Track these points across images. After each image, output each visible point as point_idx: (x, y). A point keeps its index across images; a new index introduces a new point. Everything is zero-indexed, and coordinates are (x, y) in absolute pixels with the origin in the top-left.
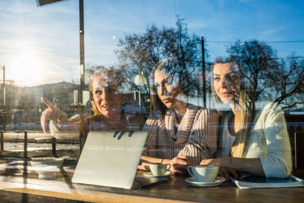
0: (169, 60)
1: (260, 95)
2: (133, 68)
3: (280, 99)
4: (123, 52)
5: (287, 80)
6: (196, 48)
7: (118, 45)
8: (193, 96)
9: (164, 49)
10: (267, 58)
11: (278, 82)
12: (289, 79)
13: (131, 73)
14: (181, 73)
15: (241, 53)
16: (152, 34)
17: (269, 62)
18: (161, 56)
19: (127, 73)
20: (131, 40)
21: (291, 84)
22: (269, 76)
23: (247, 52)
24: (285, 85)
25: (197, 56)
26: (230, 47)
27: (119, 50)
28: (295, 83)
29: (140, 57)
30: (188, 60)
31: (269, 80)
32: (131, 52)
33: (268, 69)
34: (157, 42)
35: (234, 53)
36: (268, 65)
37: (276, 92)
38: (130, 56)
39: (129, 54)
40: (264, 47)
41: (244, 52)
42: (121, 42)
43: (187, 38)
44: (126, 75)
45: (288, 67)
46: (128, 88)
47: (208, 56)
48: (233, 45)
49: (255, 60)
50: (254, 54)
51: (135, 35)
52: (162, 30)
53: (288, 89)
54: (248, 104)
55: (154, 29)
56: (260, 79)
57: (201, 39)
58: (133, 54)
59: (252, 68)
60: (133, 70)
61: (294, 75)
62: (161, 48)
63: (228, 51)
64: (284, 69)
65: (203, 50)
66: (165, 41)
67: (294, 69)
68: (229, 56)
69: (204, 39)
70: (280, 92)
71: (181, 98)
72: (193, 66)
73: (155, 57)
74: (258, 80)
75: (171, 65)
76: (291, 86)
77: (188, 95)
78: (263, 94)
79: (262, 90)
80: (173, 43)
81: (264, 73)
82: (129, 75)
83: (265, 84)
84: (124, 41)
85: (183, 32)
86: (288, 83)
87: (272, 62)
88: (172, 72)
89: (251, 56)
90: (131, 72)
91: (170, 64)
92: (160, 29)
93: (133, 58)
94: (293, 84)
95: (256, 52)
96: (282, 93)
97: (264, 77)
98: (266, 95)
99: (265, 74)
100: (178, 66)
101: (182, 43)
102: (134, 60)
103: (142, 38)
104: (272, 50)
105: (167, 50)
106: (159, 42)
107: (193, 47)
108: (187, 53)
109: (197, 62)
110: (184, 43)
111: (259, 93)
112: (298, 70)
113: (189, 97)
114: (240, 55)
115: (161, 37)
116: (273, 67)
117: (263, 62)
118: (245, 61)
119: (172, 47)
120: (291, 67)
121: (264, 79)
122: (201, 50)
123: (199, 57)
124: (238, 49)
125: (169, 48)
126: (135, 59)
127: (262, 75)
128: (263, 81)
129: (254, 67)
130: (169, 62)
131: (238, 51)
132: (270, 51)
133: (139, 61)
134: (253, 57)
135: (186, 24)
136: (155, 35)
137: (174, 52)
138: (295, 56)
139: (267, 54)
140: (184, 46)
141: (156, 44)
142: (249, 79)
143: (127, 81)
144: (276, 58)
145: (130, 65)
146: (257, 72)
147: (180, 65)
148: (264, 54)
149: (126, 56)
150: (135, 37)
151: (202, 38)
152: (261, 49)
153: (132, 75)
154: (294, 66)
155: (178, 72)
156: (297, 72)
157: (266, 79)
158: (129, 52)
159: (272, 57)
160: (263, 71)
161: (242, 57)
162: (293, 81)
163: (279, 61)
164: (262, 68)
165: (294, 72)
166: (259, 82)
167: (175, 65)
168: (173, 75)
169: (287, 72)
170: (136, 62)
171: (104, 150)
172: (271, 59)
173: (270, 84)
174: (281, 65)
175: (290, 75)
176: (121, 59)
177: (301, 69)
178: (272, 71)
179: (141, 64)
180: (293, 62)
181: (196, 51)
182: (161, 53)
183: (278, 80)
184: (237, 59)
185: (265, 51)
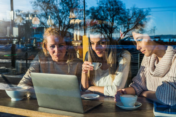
0: (63, 8)
1: (115, 30)
2: (42, 13)
3: (126, 32)
4: (35, 2)
5: (130, 21)
6: (79, 1)
9: (60, 1)
10: (120, 8)
11: (125, 22)
12: (131, 21)
13: (40, 16)
15: (105, 5)
17: (121, 11)
18: (58, 5)
21: (132, 23)
22: (121, 19)
23: (109, 5)
24: (129, 24)
25: (80, 6)
26: (99, 1)
27: (33, 1)
28: (134, 23)
29: (46, 5)
31: (120, 21)
32: (40, 3)
33: (120, 14)
35: (101, 5)
36: (120, 12)
37: (124, 28)
38: (40, 5)
39: (39, 4)
40: (118, 2)
41: (107, 4)
45: (131, 13)
47: (87, 6)
49: (113, 9)
50: (112, 5)
53: (131, 26)
56: (115, 20)
58: (41, 4)
59: (111, 14)
60: (42, 14)
63: (98, 3)
64: (129, 14)
67: (134, 15)
68: (99, 7)
70: (126, 28)
72: (77, 12)
73: (55, 6)
74: (114, 21)
75: (65, 11)
76: (132, 25)
78: (116, 29)
79: (116, 27)
81: (117, 17)
82: (39, 16)
83: (118, 23)
86: (131, 23)
87: (122, 11)
88: (65, 15)
89: (111, 7)
91: (64, 10)
94: (134, 24)
95: (114, 4)
96: (127, 29)
97: (118, 19)
99: (118, 18)
102: (42, 8)
104: (122, 3)
105: (62, 2)
107: (77, 1)
108: (74, 4)
111: (115, 28)
112: (136, 15)
114: (105, 6)
116: (122, 13)
117: (117, 10)
118: (107, 10)
120: (133, 14)
121: (117, 20)
122: (83, 3)
123: (82, 6)
124: (103, 2)
126: (42, 7)
127: (116, 18)
128: (117, 22)
129: (112, 14)
130: (63, 9)
131: (103, 4)
133: (45, 8)
134: (112, 7)
137: (66, 3)
138: (135, 7)
139: (119, 6)
142: (109, 20)
146: (114, 16)
148: (118, 5)
149: (37, 5)
152: (117, 3)
153: (41, 17)
154: (134, 13)
156: (136, 17)
157: (119, 21)
158: (39, 3)
159: (122, 7)
160: (117, 16)
161: (106, 7)
162: (133, 22)
163: (127, 11)
164: (117, 14)
165: (135, 16)
166: (115, 22)
167: (67, 11)
169: (130, 16)
170: (43, 9)
172: (121, 9)
173: (121, 23)
174: (127, 13)
175: (132, 18)
176: (34, 7)
177: (138, 15)
178: (122, 16)
179: (47, 10)
180: (134, 11)
181: (79, 3)
182: (59, 4)
183: (125, 21)
184: (103, 8)
185: (119, 4)
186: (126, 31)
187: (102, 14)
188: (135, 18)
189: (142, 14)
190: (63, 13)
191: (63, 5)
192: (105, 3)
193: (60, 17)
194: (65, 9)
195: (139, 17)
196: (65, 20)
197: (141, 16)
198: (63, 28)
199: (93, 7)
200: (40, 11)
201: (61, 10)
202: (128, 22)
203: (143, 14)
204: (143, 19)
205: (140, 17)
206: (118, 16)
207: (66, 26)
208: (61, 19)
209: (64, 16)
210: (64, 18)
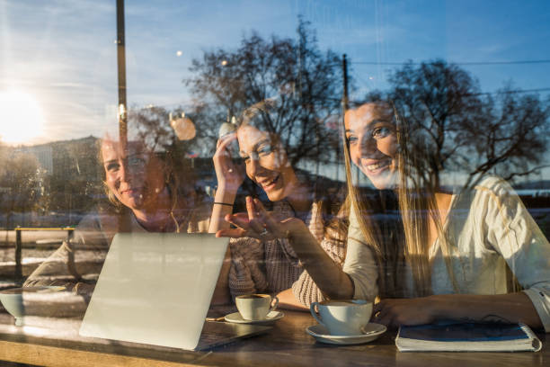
0: (283, 97)
1: (449, 160)
2: (218, 112)
3: (485, 167)
4: (199, 82)
5: (497, 132)
6: (333, 74)
7: (190, 69)
8: (327, 162)
9: (274, 76)
10: (462, 93)
11: (481, 136)
12: (501, 131)
13: (213, 121)
14: (305, 120)
15: (415, 83)
16: (252, 49)
17: (465, 100)
18: (268, 88)
19: (207, 120)
20: (213, 60)
21: (505, 139)
22: (466, 125)
23: (426, 83)
24: (493, 143)
25: (334, 89)
26: (394, 73)
27: (193, 79)
28: (511, 138)
29: (231, 90)
30: (318, 97)
31: (465, 133)
32: (214, 83)
33: (463, 112)
34: (262, 64)
35: (401, 83)
36: (463, 105)
37: (476, 154)
38: (212, 90)
39: (210, 86)
40: (457, 73)
41: (419, 82)
42: (195, 63)
43: (316, 57)
44: (205, 124)
45: (498, 109)
46: (208, 147)
47: (355, 89)
48: (401, 68)
49: (439, 97)
50: (437, 85)
51: (221, 51)
52: (270, 41)
53: (499, 149)
54: (427, 176)
55: (256, 40)
56: (448, 130)
57: (341, 58)
58: (217, 85)
59: (434, 111)
60: (219, 115)
61: (509, 123)
62: (268, 74)
63: (391, 80)
64: (492, 112)
65: (346, 79)
66: (276, 62)
67: (511, 112)
68: (394, 90)
69: (347, 58)
70: (485, 154)
72: (327, 107)
73: (258, 92)
74: (445, 132)
75: (288, 105)
76: (504, 144)
77: (318, 161)
78: (453, 159)
79: (453, 152)
80: (291, 65)
81: (455, 120)
82: (210, 123)
83: (457, 140)
84: (202, 62)
85: (309, 46)
86: (500, 137)
87: (470, 101)
88: (288, 118)
89: (432, 89)
90: (215, 118)
91: (285, 104)
92: (268, 41)
93: (217, 93)
94: (509, 141)
95: (442, 82)
96: (488, 157)
97: (457, 126)
98: (460, 160)
99: (458, 122)
100: (300, 107)
101: (307, 66)
102: (219, 97)
103: (234, 56)
104: (469, 79)
105: (280, 78)
106: (265, 63)
107: (327, 74)
108: (317, 84)
109: (335, 100)
110: (310, 65)
111: (447, 156)
112: (516, 114)
113: (321, 163)
114: (412, 87)
115: (268, 55)
116: (471, 109)
117: (454, 100)
118: (421, 98)
119: (289, 72)
120: (504, 110)
121: (455, 130)
122: (342, 79)
123: (339, 90)
124: (409, 76)
125: (283, 74)
126: (221, 95)
127: (452, 123)
128: (454, 135)
129: (438, 110)
130: (284, 101)
131: (408, 81)
132: (467, 80)
133: (228, 98)
134: (436, 90)
135: (315, 32)
136: (258, 51)
137: (292, 81)
138: (512, 89)
139: (460, 85)
140: (310, 71)
141: (260, 67)
142: (429, 131)
143: (207, 136)
144: (478, 92)
145: (213, 106)
146: (443, 117)
147: (304, 106)
148: (456, 85)
149: (205, 89)
150: (220, 54)
151: (345, 56)
152: (451, 77)
153: (215, 124)
154: (510, 108)
155: (301, 119)
156: (515, 118)
157: (460, 132)
158: (210, 82)
159: (471, 91)
160: (453, 116)
161: (417, 91)
162: (508, 135)
163: (483, 98)
164: (453, 111)
165: (511, 117)
166: (446, 136)
167: (295, 107)
168: (290, 124)
169: (496, 118)
170: (223, 101)
171: (164, 261)
172: (468, 95)
173: (466, 140)
174: (486, 106)
175: (503, 124)
176: (196, 95)
177: (522, 113)
178: (470, 116)
179: (232, 105)
180: (508, 101)
181: (333, 80)
182: (269, 84)
183: (481, 133)
184: (407, 94)
185: (458, 80)
186: (484, 165)
187: (404, 113)
188: (513, 124)
189: (536, 108)
190: (282, 112)
191: (283, 88)
192: (414, 79)
193: (274, 125)
194: (289, 100)
195: (524, 120)
196: (290, 133)
197: (532, 115)
199: (377, 90)
200: (215, 106)
202: (492, 137)
203: (539, 110)
204: (539, 125)
205: (528, 120)
206: (456, 118)
207: (294, 150)
208: (278, 129)
209: (284, 120)
210: (287, 127)
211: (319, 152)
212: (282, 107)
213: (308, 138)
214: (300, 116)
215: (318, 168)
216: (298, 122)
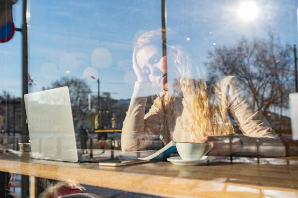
0: (260, 71)
4: (212, 64)
6: (289, 57)
7: (207, 57)
8: (286, 107)
9: (255, 59)
14: (273, 83)
16: (242, 45)
18: (252, 67)
20: (220, 52)
25: (290, 65)
27: (209, 62)
29: (230, 68)
30: (280, 70)
32: (220, 64)
34: (248, 53)
38: (219, 68)
42: (210, 54)
43: (280, 48)
51: (224, 47)
52: (252, 40)
55: (244, 40)
57: (293, 47)
58: (222, 65)
62: (251, 59)
65: (296, 60)
66: (256, 52)
71: (275, 110)
72: (286, 76)
73: (246, 69)
75: (263, 75)
77: (281, 107)
80: (265, 53)
84: (214, 53)
85: (275, 42)
88: (263, 82)
101: (274, 53)
102: (223, 71)
103: (231, 49)
105: (258, 60)
106: (250, 52)
107: (286, 57)
108: (280, 63)
110: (276, 53)
113: (283, 108)
115: (252, 48)
119: (263, 57)
123: (292, 66)
125: (260, 58)
136: (246, 46)
137: (265, 62)
140: (276, 56)
141: (246, 55)
145: (220, 77)
147: (273, 76)
149: (215, 68)
155: (271, 83)
158: (218, 64)
167: (267, 76)
168: (264, 86)
176: (211, 71)
181: (289, 61)
182: (252, 64)
190: (260, 79)
191: (260, 66)
193: (255, 86)
194: (263, 73)
196: (264, 91)
198: (259, 104)
201: (256, 74)
207: (267, 100)
208: (257, 89)
209: (261, 84)
210: (262, 88)
211: (282, 101)
212: (260, 77)
213: (275, 93)
214: (270, 81)
215: (281, 111)
216: (269, 85)
